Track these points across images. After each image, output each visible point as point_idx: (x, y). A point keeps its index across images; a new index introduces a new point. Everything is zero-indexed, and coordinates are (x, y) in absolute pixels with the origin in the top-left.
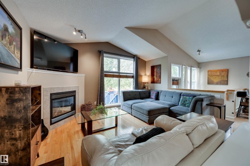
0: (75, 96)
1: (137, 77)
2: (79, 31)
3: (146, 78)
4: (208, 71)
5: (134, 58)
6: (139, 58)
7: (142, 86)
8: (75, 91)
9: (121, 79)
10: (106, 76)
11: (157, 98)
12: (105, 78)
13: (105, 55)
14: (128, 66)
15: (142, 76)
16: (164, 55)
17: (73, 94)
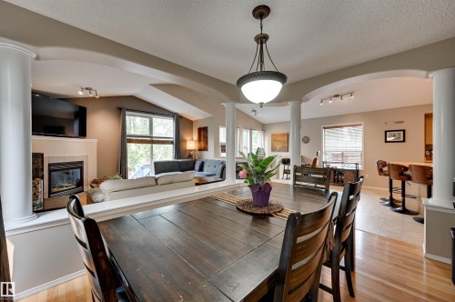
0: (82, 169)
1: (178, 143)
2: (87, 89)
3: (191, 144)
4: (272, 135)
5: (173, 117)
6: (181, 117)
7: (187, 155)
8: (82, 162)
9: (154, 146)
10: (130, 141)
11: (201, 169)
12: (128, 144)
13: (127, 113)
14: (165, 127)
15: (186, 141)
16: (208, 115)
17: (79, 165)
